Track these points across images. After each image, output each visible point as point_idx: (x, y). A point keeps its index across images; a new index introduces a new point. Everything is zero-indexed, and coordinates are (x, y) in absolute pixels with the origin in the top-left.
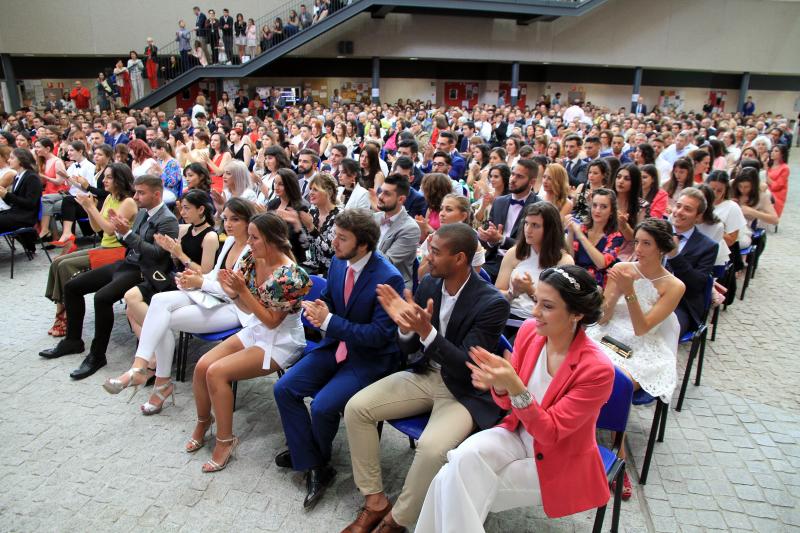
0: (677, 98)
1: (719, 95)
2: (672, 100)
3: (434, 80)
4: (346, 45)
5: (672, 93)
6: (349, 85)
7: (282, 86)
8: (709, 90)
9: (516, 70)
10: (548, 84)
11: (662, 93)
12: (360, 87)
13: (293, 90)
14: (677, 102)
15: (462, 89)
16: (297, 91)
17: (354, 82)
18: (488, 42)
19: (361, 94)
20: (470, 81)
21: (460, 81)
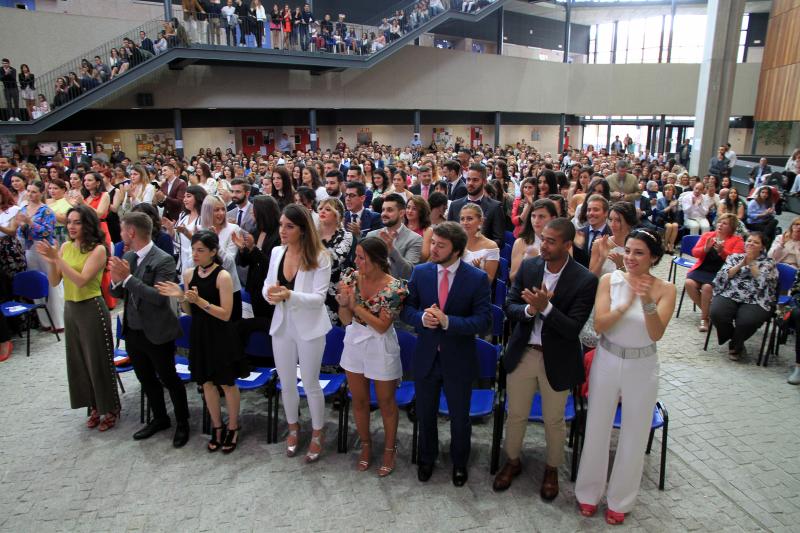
0: (447, 134)
1: (477, 130)
2: (443, 136)
3: (232, 129)
4: (144, 96)
5: (442, 130)
6: (144, 136)
7: (70, 140)
8: (470, 126)
9: (313, 116)
10: (338, 127)
11: (435, 131)
12: (157, 139)
13: (83, 144)
14: (447, 137)
15: (258, 134)
16: (88, 145)
17: (149, 133)
18: (285, 90)
19: (158, 146)
20: (266, 127)
21: (257, 128)
